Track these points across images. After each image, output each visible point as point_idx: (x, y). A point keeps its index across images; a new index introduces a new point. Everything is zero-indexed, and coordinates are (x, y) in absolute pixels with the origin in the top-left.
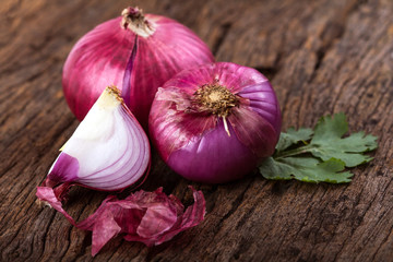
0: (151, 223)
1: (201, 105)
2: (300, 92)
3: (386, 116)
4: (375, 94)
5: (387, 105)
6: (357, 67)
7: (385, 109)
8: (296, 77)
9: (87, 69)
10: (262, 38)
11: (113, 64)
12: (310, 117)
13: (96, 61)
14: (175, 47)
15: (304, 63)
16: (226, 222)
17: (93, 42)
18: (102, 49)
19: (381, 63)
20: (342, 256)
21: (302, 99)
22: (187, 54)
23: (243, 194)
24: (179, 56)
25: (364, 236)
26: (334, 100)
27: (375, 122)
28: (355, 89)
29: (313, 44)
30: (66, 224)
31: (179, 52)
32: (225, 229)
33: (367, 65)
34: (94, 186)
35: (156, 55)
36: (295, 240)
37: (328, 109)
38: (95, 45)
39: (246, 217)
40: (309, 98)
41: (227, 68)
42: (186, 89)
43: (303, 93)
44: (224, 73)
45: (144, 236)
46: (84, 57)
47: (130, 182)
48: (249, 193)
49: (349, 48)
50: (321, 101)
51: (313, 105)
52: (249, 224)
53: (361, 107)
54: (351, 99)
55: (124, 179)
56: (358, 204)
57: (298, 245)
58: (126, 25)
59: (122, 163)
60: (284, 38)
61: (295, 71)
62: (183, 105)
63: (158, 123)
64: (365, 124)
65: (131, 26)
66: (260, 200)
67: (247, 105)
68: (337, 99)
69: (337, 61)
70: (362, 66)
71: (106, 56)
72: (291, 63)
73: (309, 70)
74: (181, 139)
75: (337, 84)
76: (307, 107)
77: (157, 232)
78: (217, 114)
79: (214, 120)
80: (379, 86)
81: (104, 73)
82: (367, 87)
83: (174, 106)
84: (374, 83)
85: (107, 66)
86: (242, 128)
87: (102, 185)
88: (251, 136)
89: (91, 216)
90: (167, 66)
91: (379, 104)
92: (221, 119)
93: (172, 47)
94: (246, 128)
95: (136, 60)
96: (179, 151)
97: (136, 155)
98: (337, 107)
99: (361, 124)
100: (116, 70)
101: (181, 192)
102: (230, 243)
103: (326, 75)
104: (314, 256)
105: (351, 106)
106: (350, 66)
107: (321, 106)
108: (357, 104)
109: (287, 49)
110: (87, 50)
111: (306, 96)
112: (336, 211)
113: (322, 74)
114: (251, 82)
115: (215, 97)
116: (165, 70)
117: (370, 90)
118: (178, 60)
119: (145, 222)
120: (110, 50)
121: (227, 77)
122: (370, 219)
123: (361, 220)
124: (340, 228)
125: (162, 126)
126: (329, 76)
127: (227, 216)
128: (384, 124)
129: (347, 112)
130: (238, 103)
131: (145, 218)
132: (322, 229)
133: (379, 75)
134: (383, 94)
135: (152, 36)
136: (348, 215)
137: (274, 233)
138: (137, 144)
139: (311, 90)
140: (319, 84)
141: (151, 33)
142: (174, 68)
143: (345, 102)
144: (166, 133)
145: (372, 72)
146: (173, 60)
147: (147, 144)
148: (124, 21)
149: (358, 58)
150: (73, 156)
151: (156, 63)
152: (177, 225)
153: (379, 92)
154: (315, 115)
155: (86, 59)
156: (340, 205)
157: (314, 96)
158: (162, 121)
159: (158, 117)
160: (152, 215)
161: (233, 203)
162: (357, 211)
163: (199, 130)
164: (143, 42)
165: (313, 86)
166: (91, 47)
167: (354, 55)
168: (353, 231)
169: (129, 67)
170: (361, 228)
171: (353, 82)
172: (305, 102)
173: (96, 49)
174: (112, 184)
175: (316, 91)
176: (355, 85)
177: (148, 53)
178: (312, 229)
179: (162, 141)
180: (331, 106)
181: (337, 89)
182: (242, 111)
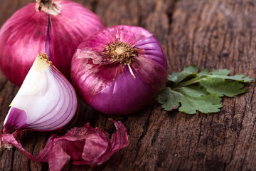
0: (91, 149)
1: (110, 58)
2: (164, 42)
3: (232, 50)
4: (219, 36)
5: (231, 42)
6: (199, 18)
7: (230, 45)
8: (158, 31)
9: (16, 44)
10: (123, 8)
11: (35, 38)
12: (178, 58)
13: (22, 38)
14: (78, 19)
15: (160, 21)
16: (143, 141)
17: (17, 24)
18: (24, 28)
19: (215, 14)
20: (236, 153)
21: (168, 46)
22: (87, 24)
23: (148, 119)
24: (82, 26)
25: (247, 137)
26: (191, 43)
27: (226, 55)
28: (203, 34)
29: (162, 7)
30: (24, 159)
31: (82, 23)
32: (144, 147)
33: (206, 17)
34: (39, 129)
35: (66, 27)
36: (198, 147)
37: (189, 51)
38: (19, 26)
39: (155, 136)
40: (173, 45)
41: (122, 29)
42: (96, 48)
43: (167, 42)
44: (122, 33)
45: (88, 160)
46: (11, 36)
47: (65, 123)
48: (153, 118)
49: (189, 7)
50: (182, 46)
51: (177, 49)
52: (159, 140)
53: (213, 46)
54: (203, 41)
55: (61, 120)
56: (234, 114)
57: (201, 150)
58: (40, 8)
59: (57, 109)
60: (139, 6)
61: (156, 28)
62: (97, 60)
63: (80, 76)
64: (220, 57)
65: (44, 9)
66: (162, 122)
67: (143, 53)
68: (193, 42)
69: (184, 16)
70: (203, 17)
71: (29, 33)
72: (151, 22)
73: (166, 26)
74: (99, 85)
75: (189, 32)
76: (173, 51)
77: (96, 155)
78: (123, 63)
79: (122, 67)
80: (220, 30)
81: (30, 46)
82: (212, 31)
83: (90, 61)
84: (216, 28)
85: (31, 40)
86: (143, 71)
87: (45, 127)
88: (150, 76)
89: (42, 151)
90: (75, 34)
91: (224, 42)
92: (127, 66)
93: (75, 20)
94: (145, 70)
95: (52, 33)
96: (99, 94)
97: (67, 101)
98: (195, 48)
99: (216, 58)
100: (38, 42)
101: (102, 124)
102: (151, 156)
103: (179, 27)
104: (217, 156)
105: (205, 47)
106: (193, 19)
107: (184, 49)
108: (209, 44)
109: (145, 13)
110: (13, 31)
111: (170, 44)
112: (220, 122)
113: (176, 27)
114: (142, 37)
115: (119, 51)
116: (74, 37)
117: (215, 33)
118: (82, 29)
119: (87, 150)
120: (31, 28)
121: (124, 35)
122: (247, 124)
123: (241, 125)
124: (228, 134)
125: (83, 78)
126: (182, 28)
127: (142, 137)
128: (233, 56)
129: (204, 51)
130: (137, 53)
131: (86, 147)
132: (215, 137)
133: (217, 22)
134: (225, 35)
135: (60, 14)
136: (230, 123)
137: (181, 144)
138: (66, 94)
139: (172, 39)
140: (176, 34)
141: (59, 12)
142: (81, 35)
143: (200, 44)
144: (87, 82)
145: (212, 20)
146: (79, 29)
147: (74, 93)
148: (37, 6)
149: (198, 12)
150: (21, 109)
151: (67, 33)
152: (109, 149)
153: (222, 34)
154: (181, 56)
155: (14, 37)
156: (222, 117)
157: (176, 43)
158: (83, 74)
159: (79, 71)
160: (90, 144)
161: (144, 127)
162: (236, 119)
163: (112, 77)
164: (54, 20)
165: (172, 36)
166: (16, 28)
167: (195, 11)
168: (238, 134)
169: (48, 38)
170: (243, 132)
171: (200, 29)
172: (170, 48)
173: (20, 29)
174: (53, 125)
175: (176, 39)
176: (202, 31)
177: (59, 27)
178: (207, 137)
179: (85, 89)
180: (190, 48)
181: (191, 36)
182: (141, 58)
